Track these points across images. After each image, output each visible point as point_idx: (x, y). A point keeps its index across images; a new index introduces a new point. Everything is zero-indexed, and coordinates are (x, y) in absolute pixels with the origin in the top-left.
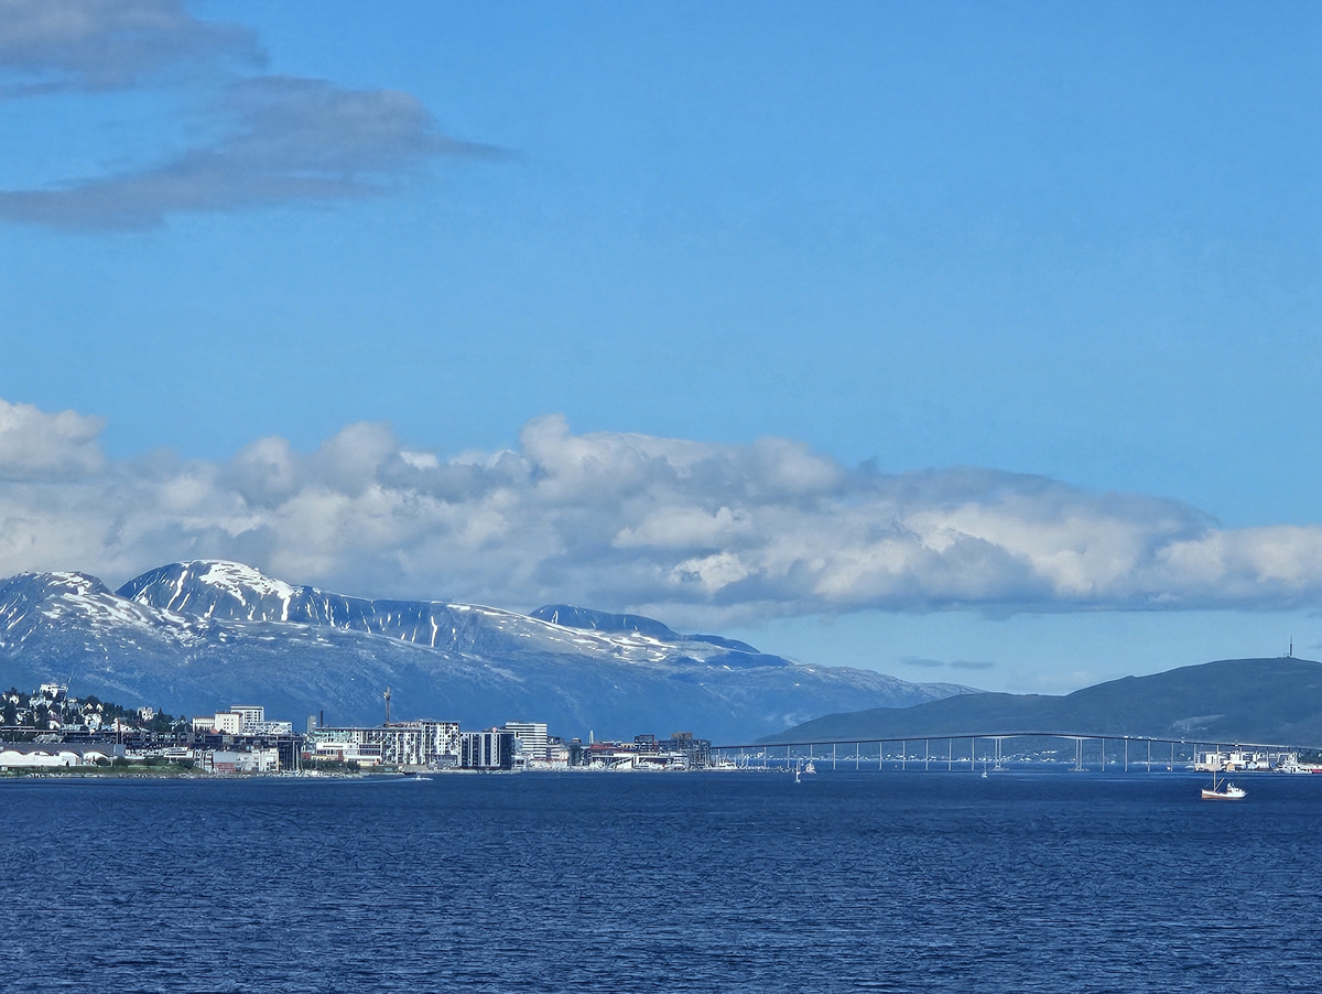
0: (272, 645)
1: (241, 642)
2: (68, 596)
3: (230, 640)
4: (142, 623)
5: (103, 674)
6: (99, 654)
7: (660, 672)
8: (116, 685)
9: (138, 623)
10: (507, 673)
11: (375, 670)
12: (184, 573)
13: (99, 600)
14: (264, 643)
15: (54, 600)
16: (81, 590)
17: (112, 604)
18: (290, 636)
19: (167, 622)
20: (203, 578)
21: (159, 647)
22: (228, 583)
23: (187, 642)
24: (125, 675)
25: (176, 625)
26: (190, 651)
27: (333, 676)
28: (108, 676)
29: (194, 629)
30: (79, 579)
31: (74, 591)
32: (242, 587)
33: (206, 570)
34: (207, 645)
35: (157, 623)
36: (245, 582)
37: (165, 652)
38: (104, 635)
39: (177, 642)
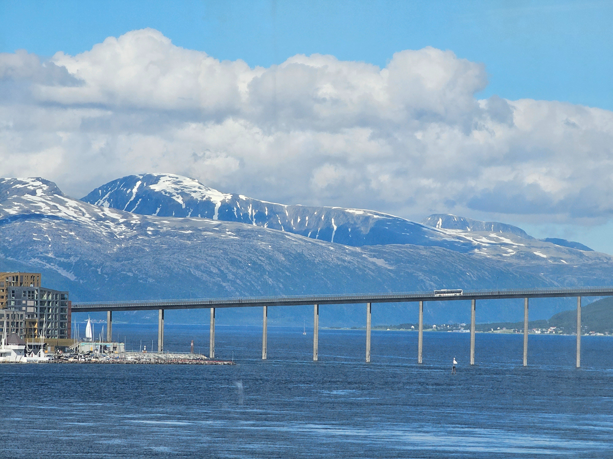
0: (189, 237)
1: (165, 234)
2: (28, 197)
3: (156, 233)
4: (86, 219)
5: (46, 258)
6: (45, 243)
7: (510, 265)
8: (55, 267)
9: (83, 219)
10: (380, 262)
11: (269, 258)
12: (139, 183)
13: (52, 200)
14: (182, 236)
15: (15, 200)
16: (39, 192)
17: (63, 203)
18: (205, 230)
19: (106, 218)
20: (152, 187)
21: (94, 238)
22: (172, 191)
23: (120, 234)
24: (62, 259)
25: (113, 220)
26: (120, 241)
27: (233, 262)
28: (49, 260)
29: (127, 224)
30: (38, 183)
31: (34, 193)
32: (183, 194)
33: (156, 180)
34: (136, 236)
35: (99, 219)
36: (186, 190)
37: (98, 242)
38: (50, 227)
39: (112, 235)
